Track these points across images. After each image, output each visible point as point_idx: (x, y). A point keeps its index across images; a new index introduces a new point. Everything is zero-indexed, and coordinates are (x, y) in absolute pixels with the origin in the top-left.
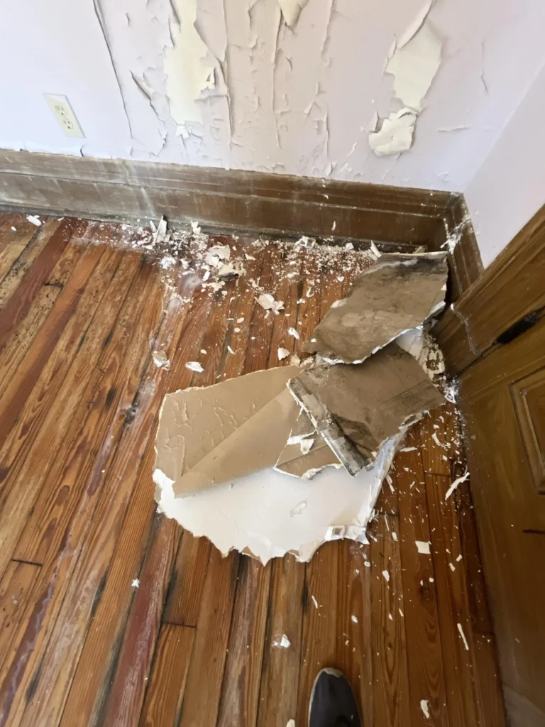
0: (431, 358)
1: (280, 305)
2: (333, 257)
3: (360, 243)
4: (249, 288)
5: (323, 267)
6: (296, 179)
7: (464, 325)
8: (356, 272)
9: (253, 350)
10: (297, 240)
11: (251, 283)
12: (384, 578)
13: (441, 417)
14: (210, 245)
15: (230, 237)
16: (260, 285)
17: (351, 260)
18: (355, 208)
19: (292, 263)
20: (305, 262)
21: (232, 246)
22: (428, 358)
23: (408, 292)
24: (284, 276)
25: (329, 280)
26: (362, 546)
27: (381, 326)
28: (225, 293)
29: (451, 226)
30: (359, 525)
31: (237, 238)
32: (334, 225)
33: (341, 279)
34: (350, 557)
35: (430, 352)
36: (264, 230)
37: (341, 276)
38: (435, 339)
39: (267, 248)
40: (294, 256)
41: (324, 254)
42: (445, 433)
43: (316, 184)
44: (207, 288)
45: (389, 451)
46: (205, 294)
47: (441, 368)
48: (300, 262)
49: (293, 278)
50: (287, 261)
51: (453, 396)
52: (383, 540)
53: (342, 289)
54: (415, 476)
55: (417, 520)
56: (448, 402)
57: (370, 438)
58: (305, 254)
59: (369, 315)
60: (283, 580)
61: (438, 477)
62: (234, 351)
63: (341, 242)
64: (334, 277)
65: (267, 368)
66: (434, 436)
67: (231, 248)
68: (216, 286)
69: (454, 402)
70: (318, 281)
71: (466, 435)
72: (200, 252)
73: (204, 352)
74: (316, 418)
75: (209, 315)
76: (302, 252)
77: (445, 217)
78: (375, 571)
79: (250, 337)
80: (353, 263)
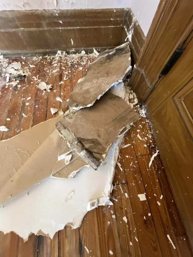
0: (130, 98)
1: (50, 86)
2: (76, 59)
3: (88, 50)
4: (32, 81)
5: (72, 64)
6: (39, 12)
7: (143, 74)
8: (89, 64)
9: (37, 112)
10: (56, 53)
11: (34, 79)
12: (125, 221)
13: (140, 125)
14: (9, 63)
15: (20, 58)
16: (39, 79)
17: (85, 59)
18: (78, 27)
19: (55, 65)
20: (62, 64)
21: (22, 62)
22: (129, 98)
23: (113, 66)
24: (51, 72)
25: (75, 70)
26: (109, 206)
27: (101, 85)
28: (19, 86)
29: (128, 28)
30: (105, 196)
31: (25, 58)
32: (72, 42)
33: (81, 68)
34: (104, 215)
35: (130, 95)
36: (37, 51)
37: (81, 67)
38: (131, 88)
39: (41, 60)
40: (56, 61)
41: (71, 59)
42: (143, 133)
43: (52, 14)
44: (9, 85)
45: (116, 150)
46: (8, 88)
47: (136, 101)
48: (59, 64)
49: (56, 72)
50: (52, 65)
51: (144, 114)
52: (120, 200)
53: (82, 74)
54: (132, 159)
55: (137, 183)
56: (142, 117)
57: (100, 147)
58: (61, 60)
59: (95, 81)
60: (66, 242)
61: (144, 156)
62: (27, 115)
63: (79, 51)
64: (78, 68)
65: (46, 120)
66: (138, 136)
67: (21, 63)
68: (14, 84)
69: (145, 116)
70: (70, 71)
71: (153, 131)
72: (4, 68)
73: (8, 119)
74: (69, 142)
75: (11, 99)
76: (60, 59)
77: (124, 26)
78: (119, 219)
79: (35, 106)
80: (86, 60)
